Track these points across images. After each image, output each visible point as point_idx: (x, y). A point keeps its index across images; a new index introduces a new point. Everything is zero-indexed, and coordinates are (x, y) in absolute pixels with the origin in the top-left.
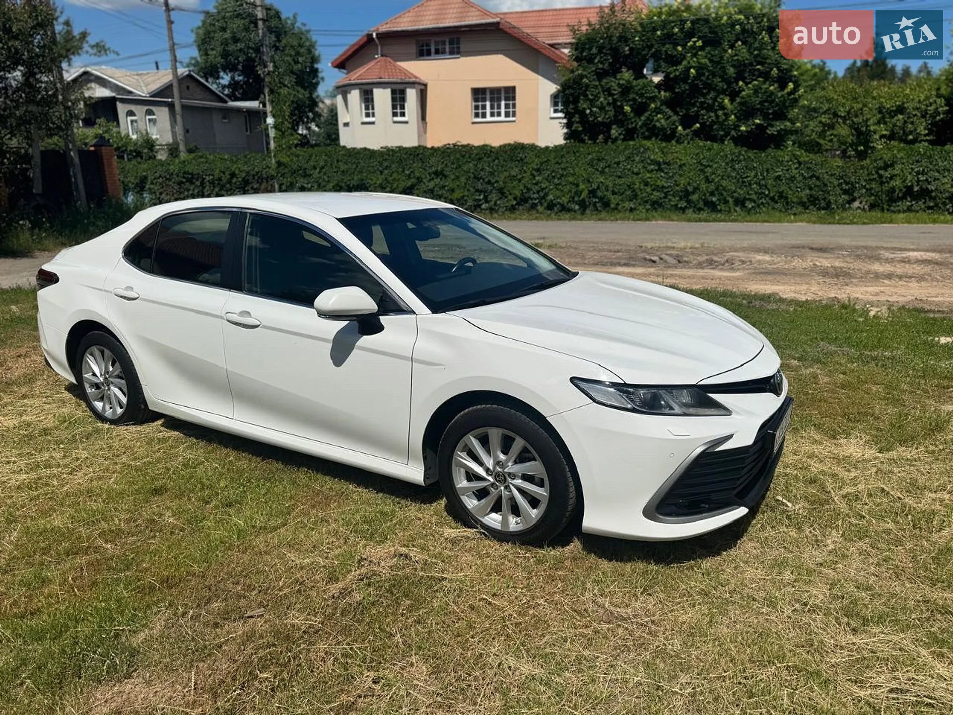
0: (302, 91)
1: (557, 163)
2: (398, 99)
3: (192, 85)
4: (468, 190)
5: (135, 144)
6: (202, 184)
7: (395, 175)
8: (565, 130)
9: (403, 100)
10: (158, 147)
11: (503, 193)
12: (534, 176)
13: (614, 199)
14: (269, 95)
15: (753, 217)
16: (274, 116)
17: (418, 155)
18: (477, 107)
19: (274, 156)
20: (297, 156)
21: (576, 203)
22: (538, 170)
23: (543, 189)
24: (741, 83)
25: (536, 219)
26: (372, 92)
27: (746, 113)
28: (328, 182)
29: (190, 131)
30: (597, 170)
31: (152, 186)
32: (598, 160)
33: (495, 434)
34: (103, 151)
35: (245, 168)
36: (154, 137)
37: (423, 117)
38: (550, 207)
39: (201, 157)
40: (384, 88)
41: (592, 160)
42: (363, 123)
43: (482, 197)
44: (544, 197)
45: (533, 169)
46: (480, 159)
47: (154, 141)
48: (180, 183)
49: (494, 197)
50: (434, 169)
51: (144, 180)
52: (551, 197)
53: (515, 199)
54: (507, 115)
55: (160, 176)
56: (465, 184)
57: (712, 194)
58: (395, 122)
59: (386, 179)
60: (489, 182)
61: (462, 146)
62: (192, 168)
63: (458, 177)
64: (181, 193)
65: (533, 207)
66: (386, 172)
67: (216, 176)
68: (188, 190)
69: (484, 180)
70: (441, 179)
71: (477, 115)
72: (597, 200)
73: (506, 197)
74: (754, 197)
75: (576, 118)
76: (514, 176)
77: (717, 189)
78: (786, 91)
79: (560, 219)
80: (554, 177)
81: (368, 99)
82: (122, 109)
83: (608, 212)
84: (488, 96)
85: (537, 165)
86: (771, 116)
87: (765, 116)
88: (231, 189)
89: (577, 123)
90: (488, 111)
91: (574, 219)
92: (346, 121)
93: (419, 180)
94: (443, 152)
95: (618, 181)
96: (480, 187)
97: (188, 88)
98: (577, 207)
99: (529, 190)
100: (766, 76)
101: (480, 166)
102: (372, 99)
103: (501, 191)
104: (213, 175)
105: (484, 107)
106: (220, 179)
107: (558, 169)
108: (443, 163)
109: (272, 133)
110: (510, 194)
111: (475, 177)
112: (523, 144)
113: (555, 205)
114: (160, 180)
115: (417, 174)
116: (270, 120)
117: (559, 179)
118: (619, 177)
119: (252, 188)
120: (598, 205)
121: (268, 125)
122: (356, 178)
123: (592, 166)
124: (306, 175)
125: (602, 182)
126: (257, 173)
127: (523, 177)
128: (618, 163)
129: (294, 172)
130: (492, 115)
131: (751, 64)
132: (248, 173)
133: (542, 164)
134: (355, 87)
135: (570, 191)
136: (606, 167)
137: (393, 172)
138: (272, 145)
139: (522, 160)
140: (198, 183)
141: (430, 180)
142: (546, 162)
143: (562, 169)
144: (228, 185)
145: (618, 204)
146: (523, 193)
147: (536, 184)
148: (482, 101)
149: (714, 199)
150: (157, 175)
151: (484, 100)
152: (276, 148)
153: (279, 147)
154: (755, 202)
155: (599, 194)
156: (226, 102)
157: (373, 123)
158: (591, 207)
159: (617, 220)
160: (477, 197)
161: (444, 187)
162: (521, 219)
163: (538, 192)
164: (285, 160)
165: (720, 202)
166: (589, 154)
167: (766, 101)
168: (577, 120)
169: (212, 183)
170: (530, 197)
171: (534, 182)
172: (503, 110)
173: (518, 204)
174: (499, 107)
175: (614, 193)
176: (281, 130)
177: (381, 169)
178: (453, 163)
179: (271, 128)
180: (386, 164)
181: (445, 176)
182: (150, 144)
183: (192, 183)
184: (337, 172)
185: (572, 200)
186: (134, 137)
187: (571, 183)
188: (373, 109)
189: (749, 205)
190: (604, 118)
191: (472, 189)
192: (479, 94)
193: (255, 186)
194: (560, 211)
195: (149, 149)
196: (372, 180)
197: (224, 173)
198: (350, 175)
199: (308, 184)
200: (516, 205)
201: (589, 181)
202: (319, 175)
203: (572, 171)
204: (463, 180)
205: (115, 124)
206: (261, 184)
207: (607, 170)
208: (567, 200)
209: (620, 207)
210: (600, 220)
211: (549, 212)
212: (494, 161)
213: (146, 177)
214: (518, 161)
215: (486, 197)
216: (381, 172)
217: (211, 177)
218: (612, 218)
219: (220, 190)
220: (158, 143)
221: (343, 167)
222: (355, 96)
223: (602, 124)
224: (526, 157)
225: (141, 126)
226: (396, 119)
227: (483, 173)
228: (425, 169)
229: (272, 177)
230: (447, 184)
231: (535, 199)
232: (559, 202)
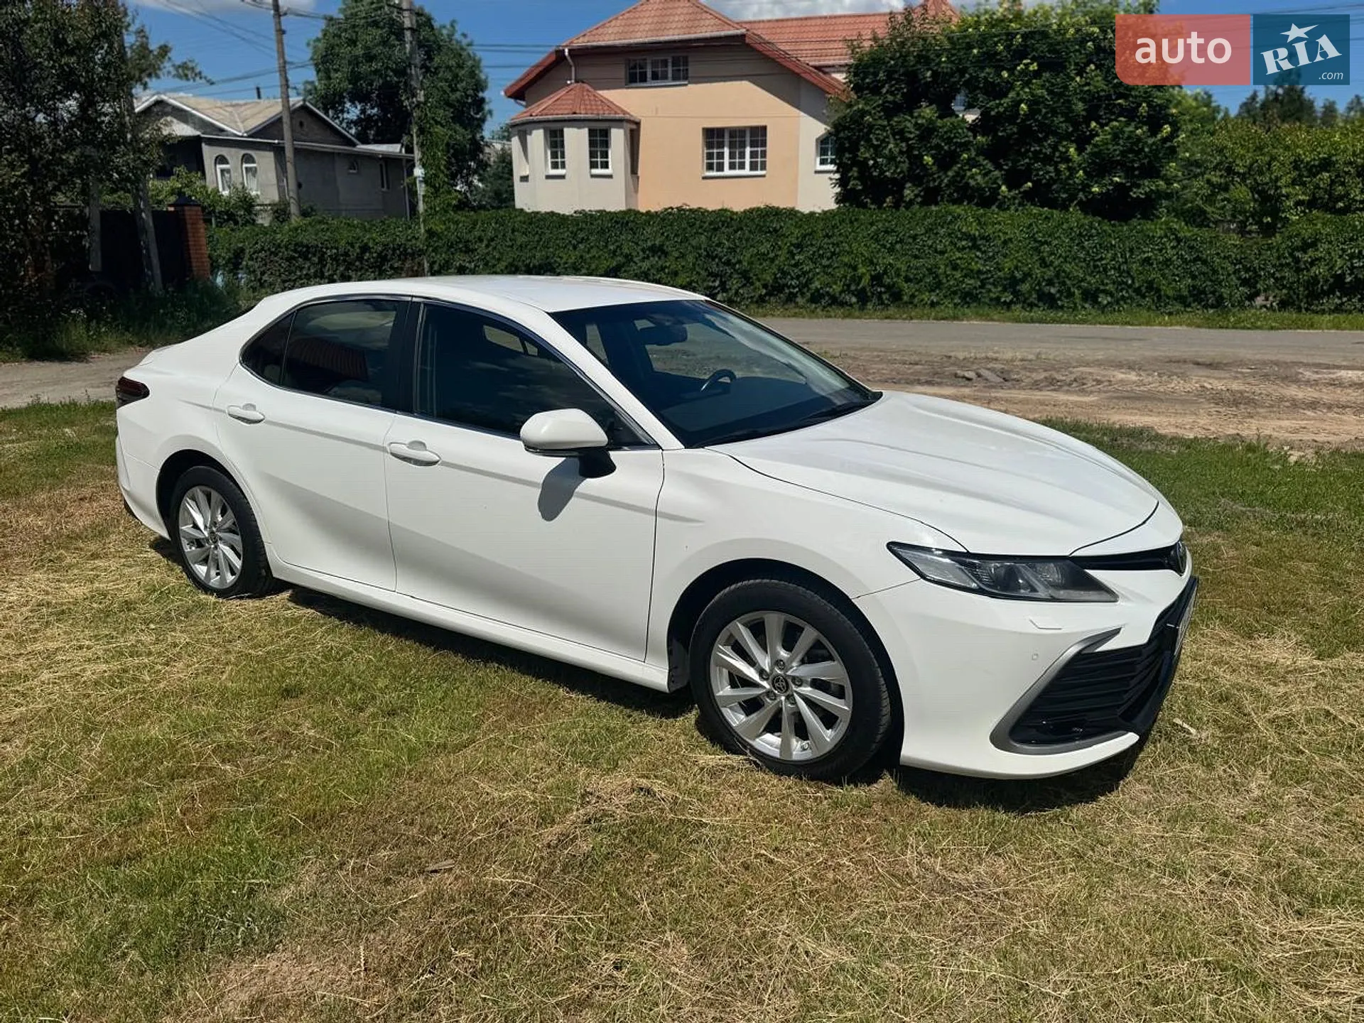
0: (461, 130)
1: (827, 236)
2: (599, 143)
3: (307, 120)
4: (698, 273)
5: (227, 203)
6: (322, 260)
7: (594, 252)
8: (838, 190)
9: (606, 144)
10: (258, 208)
11: (748, 279)
12: (793, 255)
13: (908, 289)
14: (418, 136)
15: (1110, 317)
16: (424, 166)
17: (627, 223)
18: (710, 156)
19: (424, 221)
20: (457, 223)
21: (853, 294)
22: (798, 246)
23: (804, 273)
24: (1093, 124)
25: (795, 315)
26: (562, 132)
27: (1100, 167)
28: (499, 260)
29: (304, 186)
30: (884, 246)
31: (250, 263)
32: (886, 232)
33: (774, 622)
34: (187, 213)
35: (383, 239)
36: (253, 193)
37: (634, 169)
38: (816, 298)
39: (320, 222)
40: (579, 128)
41: (876, 233)
42: (548, 177)
43: (717, 283)
44: (806, 285)
45: (792, 245)
46: (715, 229)
47: (252, 199)
48: (290, 259)
49: (734, 284)
50: (649, 244)
51: (239, 254)
52: (817, 284)
53: (765, 286)
54: (754, 166)
55: (262, 249)
56: (694, 264)
57: (1050, 283)
58: (593, 176)
59: (581, 257)
60: (728, 263)
61: (690, 210)
62: (308, 238)
63: (683, 256)
64: (291, 273)
65: (791, 298)
66: (581, 246)
67: (341, 251)
68: (301, 269)
69: (720, 259)
70: (659, 258)
71: (710, 167)
72: (883, 289)
73: (752, 284)
74: (1110, 287)
75: (854, 172)
76: (764, 254)
77: (1057, 276)
78: (1159, 136)
79: (830, 317)
80: (821, 256)
81: (556, 143)
82: (209, 153)
83: (898, 307)
84: (727, 140)
85: (798, 238)
86: (1137, 173)
87: (1129, 172)
88: (362, 268)
89: (855, 179)
90: (726, 160)
91: (849, 316)
92: (524, 174)
93: (629, 258)
94: (663, 219)
95: (914, 262)
96: (715, 269)
97: (301, 124)
98: (854, 300)
99: (785, 274)
100: (1131, 114)
101: (715, 240)
102: (562, 142)
103: (745, 275)
104: (337, 249)
105: (721, 156)
106: (346, 254)
107: (828, 244)
108: (663, 234)
109: (421, 189)
110: (759, 280)
111: (708, 255)
112: (778, 208)
113: (822, 296)
114: (262, 255)
115: (626, 251)
116: (419, 172)
117: (828, 259)
118: (916, 257)
119: (392, 267)
120: (884, 297)
121: (415, 178)
122: (538, 255)
123: (877, 241)
124: (468, 251)
125: (890, 264)
126: (400, 246)
127: (777, 256)
128: (914, 237)
129: (451, 247)
130: (732, 166)
131: (1108, 97)
132: (385, 246)
133: (804, 236)
134: (537, 125)
135: (845, 277)
136: (897, 242)
137: (592, 247)
138: (421, 207)
139: (776, 230)
140: (316, 259)
141: (644, 258)
142: (810, 234)
143: (833, 244)
144: (357, 263)
145: (913, 296)
146: (776, 278)
147: (796, 265)
148: (718, 148)
149: (1053, 290)
150: (258, 246)
151: (721, 145)
152: (426, 211)
153: (431, 211)
154: (1112, 295)
155: (887, 280)
156: (354, 145)
157: (563, 177)
158: (875, 300)
159: (912, 319)
160: (711, 284)
161: (663, 269)
162: (773, 315)
163: (798, 277)
164: (439, 228)
165: (1061, 295)
166: (872, 224)
167: (1131, 151)
168: (856, 174)
169: (335, 259)
170: (786, 285)
171: (793, 262)
172: (747, 160)
173: (770, 294)
174: (742, 155)
175: (907, 280)
176: (434, 187)
177: (574, 242)
178: (676, 235)
179: (420, 182)
180: (581, 235)
181: (666, 254)
182: (247, 203)
183: (306, 259)
184: (512, 246)
185: (847, 289)
186: (226, 193)
187: (846, 265)
188: (563, 156)
189: (1104, 299)
190: (895, 171)
191: (704, 273)
192: (713, 137)
193: (396, 265)
194: (830, 305)
195: (246, 210)
196: (561, 258)
197: (352, 245)
198: (530, 250)
199: (470, 262)
200: (766, 295)
201: (872, 262)
202: (485, 251)
203: (847, 248)
204: (690, 258)
205: (199, 174)
206: (404, 261)
207: (898, 246)
208: (839, 289)
209: (916, 300)
210: (886, 318)
211: (814, 306)
212: (736, 232)
213: (242, 250)
214: (770, 232)
215: (723, 284)
216: (575, 248)
217: (334, 251)
218: (905, 316)
219: (347, 269)
220: (258, 201)
221: (521, 239)
222: (537, 138)
223: (893, 180)
224: (781, 227)
225: (236, 177)
226: (595, 171)
227: (720, 249)
228: (637, 244)
229: (421, 252)
230: (668, 264)
231: (794, 288)
232: (827, 292)
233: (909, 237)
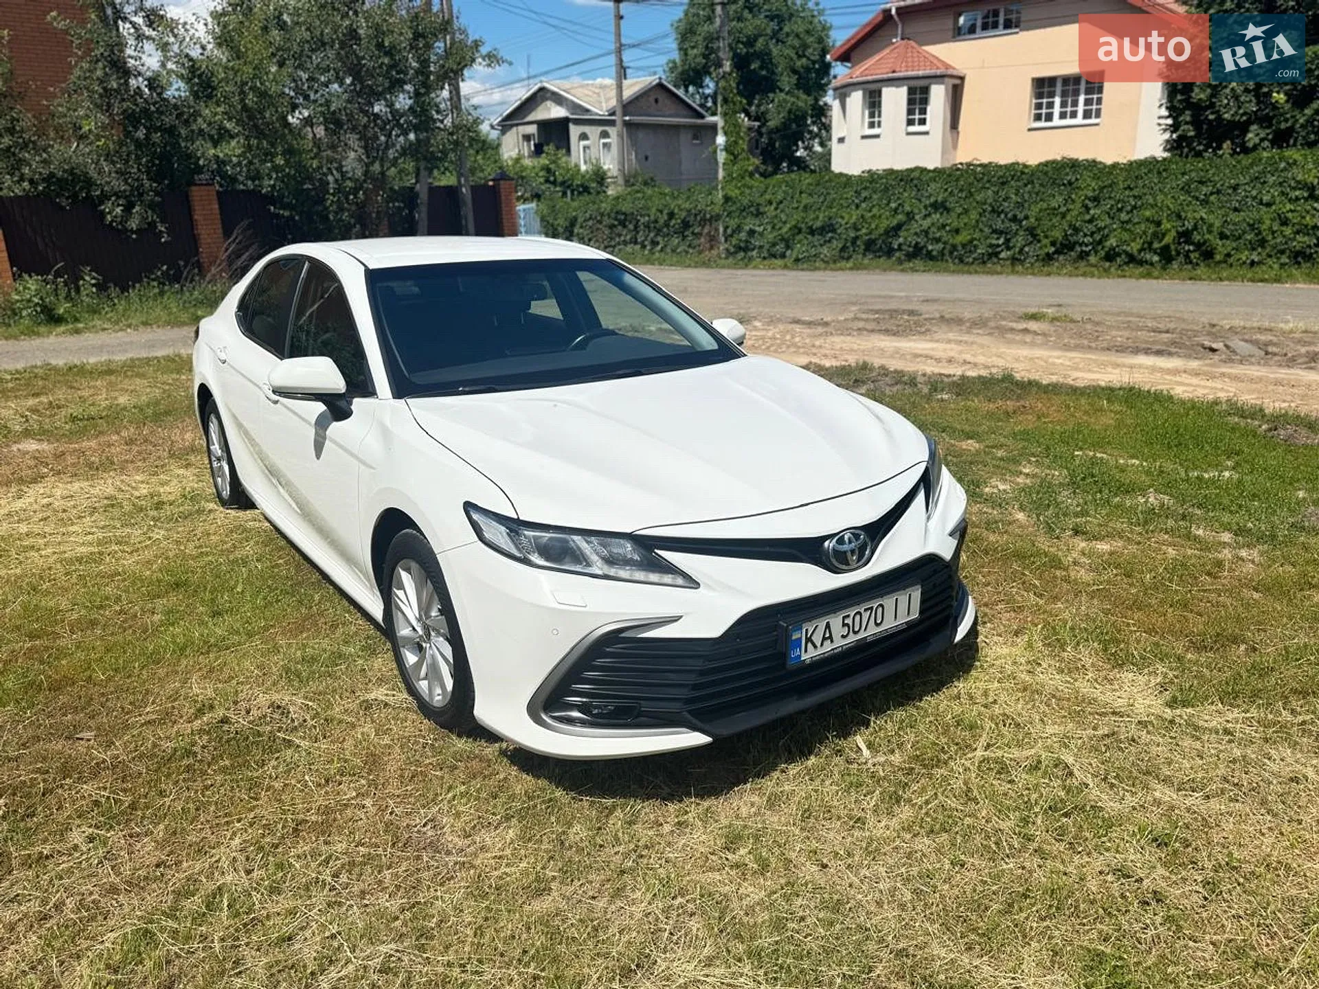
0: (804, 97)
1: (1129, 188)
2: (918, 100)
3: (662, 97)
4: (981, 230)
5: (583, 177)
6: (636, 227)
7: (875, 211)
8: (1167, 136)
9: (925, 101)
10: (609, 180)
11: (1034, 236)
12: (1088, 209)
13: (1222, 247)
14: (722, 106)
16: (726, 133)
17: (912, 180)
18: (1039, 106)
19: (722, 188)
20: (751, 188)
21: (1155, 253)
22: (1096, 199)
23: (1100, 229)
25: (1084, 275)
26: (880, 93)
28: (785, 223)
29: (650, 159)
30: (1197, 199)
31: (581, 231)
32: (1201, 182)
34: (502, 186)
35: (687, 205)
36: (605, 167)
37: (954, 124)
38: (1110, 257)
39: (638, 192)
40: (898, 86)
41: (1188, 184)
42: (864, 137)
43: (1001, 241)
44: (1100, 242)
45: (1087, 197)
46: (1003, 184)
47: (605, 173)
48: (612, 227)
49: (1019, 241)
50: (932, 200)
51: (573, 223)
52: (1112, 242)
53: (1053, 244)
54: (1087, 115)
55: (590, 218)
56: (977, 221)
58: (909, 134)
59: (862, 216)
60: (1014, 219)
61: (981, 165)
62: (626, 207)
63: (966, 211)
64: (612, 239)
65: (1083, 256)
66: (864, 205)
67: (652, 218)
68: (620, 235)
69: (1006, 215)
70: (941, 214)
71: (1038, 118)
72: (1191, 248)
73: (1039, 241)
75: (1187, 116)
76: (1055, 209)
79: (1124, 276)
80: (1120, 210)
81: (874, 103)
82: (574, 131)
83: (1209, 266)
84: (1059, 89)
85: (1094, 190)
88: (668, 234)
89: (1187, 123)
90: (1057, 110)
91: (1148, 275)
92: (841, 135)
93: (910, 216)
94: (950, 175)
95: (1234, 217)
96: (999, 225)
97: (656, 101)
98: (1156, 258)
99: (1076, 230)
101: (1002, 194)
102: (880, 103)
103: (1031, 231)
104: (649, 216)
105: (1050, 105)
106: (656, 221)
107: (1128, 196)
108: (946, 190)
109: (722, 157)
110: (1046, 237)
111: (993, 211)
112: (1077, 160)
113: (1119, 255)
114: (590, 223)
115: (908, 208)
116: (721, 140)
117: (1128, 213)
118: (1236, 210)
119: (693, 233)
120: (1192, 256)
121: (716, 148)
122: (821, 216)
123: (1188, 192)
124: (759, 214)
125: (1202, 219)
126: (700, 212)
127: (1068, 210)
128: (1235, 188)
129: (744, 210)
130: (1063, 116)
132: (689, 211)
133: (1102, 189)
134: (858, 87)
135: (1144, 233)
136: (1212, 194)
137: (874, 206)
138: (721, 174)
139: (1070, 183)
140: (631, 227)
141: (926, 216)
142: (1110, 186)
143: (1135, 197)
144: (665, 230)
145: (1228, 255)
146: (1066, 235)
147: (1090, 221)
148: (1048, 97)
150: (588, 215)
151: (1052, 95)
152: (724, 178)
153: (729, 178)
155: (1196, 237)
156: (703, 117)
157: (877, 136)
158: (1181, 259)
159: (1221, 280)
160: (994, 242)
161: (944, 226)
162: (1059, 274)
163: (1092, 234)
164: (734, 193)
166: (1183, 174)
168: (1188, 119)
169: (647, 226)
170: (1076, 243)
171: (1087, 217)
172: (1081, 108)
173: (1057, 252)
174: (1075, 104)
175: (1223, 236)
176: (733, 154)
177: (857, 201)
178: (961, 191)
179: (721, 150)
180: (864, 194)
181: (948, 210)
182: (600, 177)
183: (625, 226)
184: (797, 208)
185: (1148, 247)
186: (583, 168)
187: (1148, 220)
188: (880, 116)
190: (1236, 112)
191: (986, 229)
192: (1043, 87)
193: (696, 231)
194: (1127, 264)
195: (598, 182)
196: (842, 218)
197: (661, 212)
198: (815, 211)
199: (759, 226)
200: (1054, 253)
201: (1179, 216)
202: (774, 213)
203: (1151, 201)
204: (974, 215)
205: (564, 151)
206: (703, 227)
207: (1212, 198)
208: (1139, 247)
209: (1231, 260)
210: (1191, 279)
211: (1107, 264)
212: (1026, 185)
213: (575, 219)
214: (1064, 184)
215: (1007, 241)
216: (857, 206)
217: (647, 218)
218: (1213, 277)
219: (657, 235)
220: (609, 174)
221: (806, 200)
222: (856, 99)
223: (1233, 125)
224: (1077, 179)
225: (593, 153)
226: (912, 129)
227: (1006, 204)
228: (920, 200)
229: (717, 217)
230: (949, 221)
231: (1087, 245)
232: (1124, 251)
233: (1229, 187)
